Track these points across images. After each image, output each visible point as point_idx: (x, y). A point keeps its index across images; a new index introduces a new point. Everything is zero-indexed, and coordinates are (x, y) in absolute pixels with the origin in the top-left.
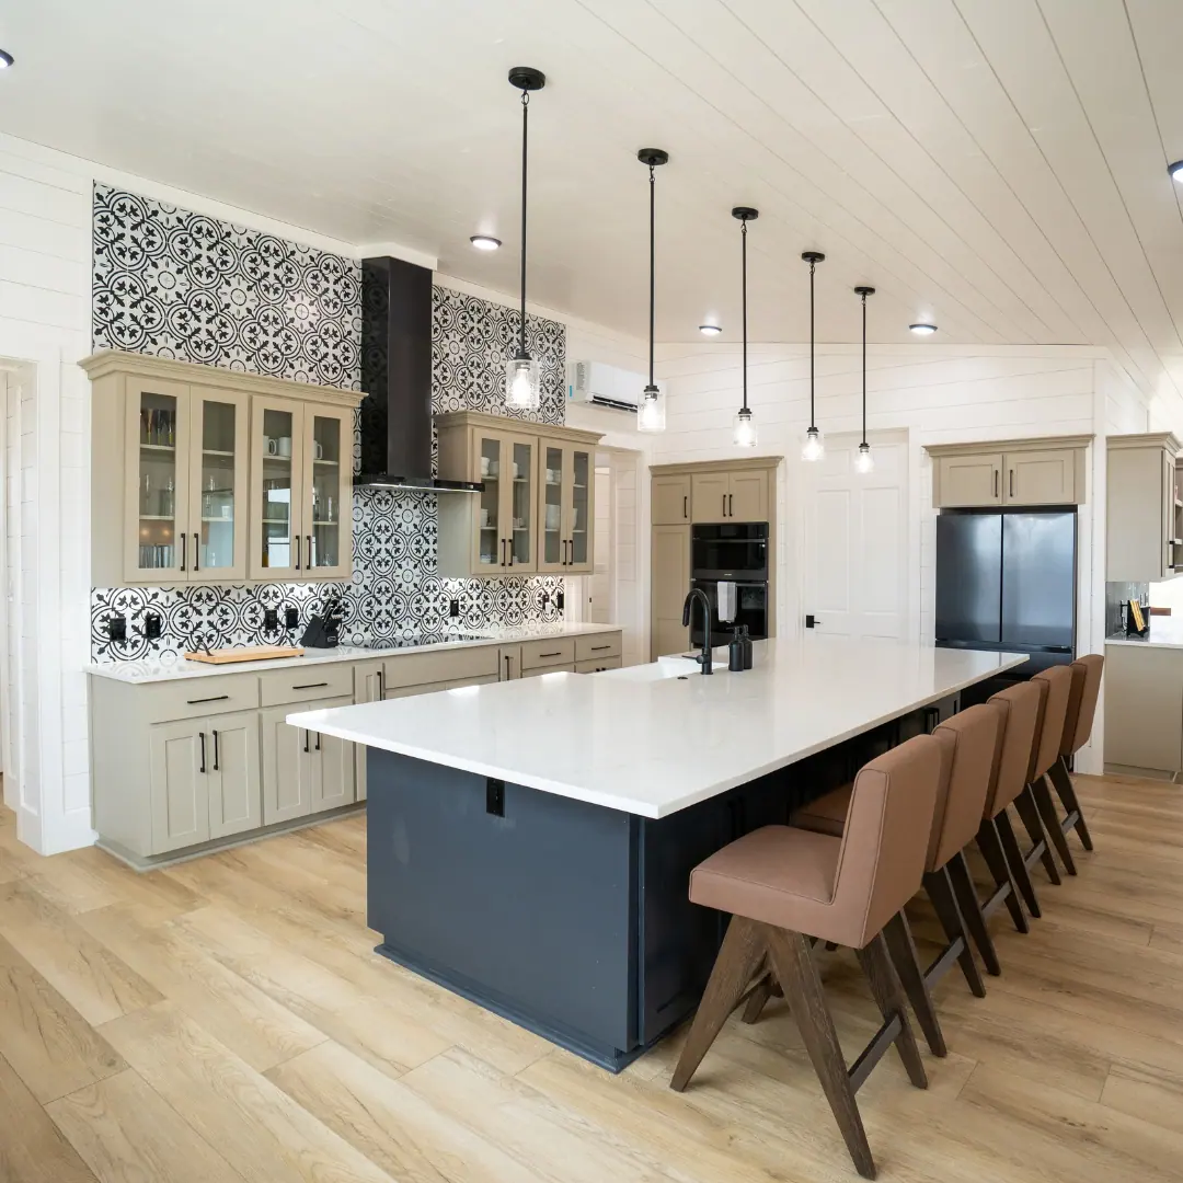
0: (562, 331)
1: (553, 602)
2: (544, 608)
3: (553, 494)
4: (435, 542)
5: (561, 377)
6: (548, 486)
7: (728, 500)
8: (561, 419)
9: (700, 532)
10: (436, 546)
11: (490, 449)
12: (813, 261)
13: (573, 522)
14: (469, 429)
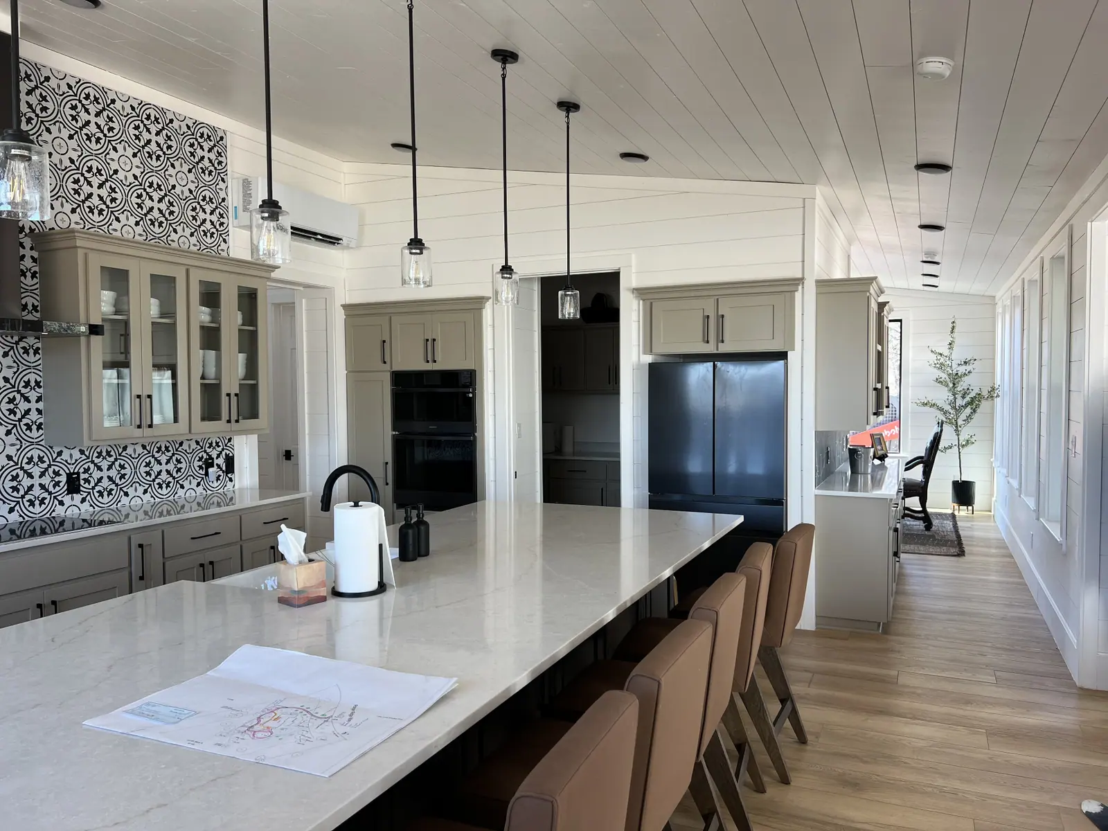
0: (222, 138)
1: (218, 466)
2: (207, 474)
3: (211, 338)
4: (39, 399)
5: (222, 195)
6: (202, 328)
7: (430, 344)
8: (223, 246)
9: (400, 378)
10: (41, 405)
11: (117, 279)
12: (504, 62)
13: (241, 371)
14: (80, 253)
